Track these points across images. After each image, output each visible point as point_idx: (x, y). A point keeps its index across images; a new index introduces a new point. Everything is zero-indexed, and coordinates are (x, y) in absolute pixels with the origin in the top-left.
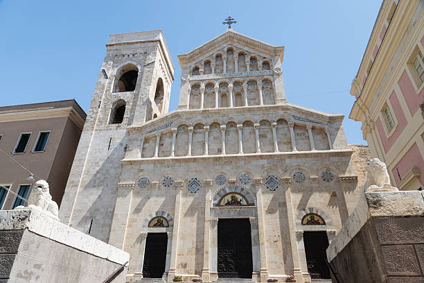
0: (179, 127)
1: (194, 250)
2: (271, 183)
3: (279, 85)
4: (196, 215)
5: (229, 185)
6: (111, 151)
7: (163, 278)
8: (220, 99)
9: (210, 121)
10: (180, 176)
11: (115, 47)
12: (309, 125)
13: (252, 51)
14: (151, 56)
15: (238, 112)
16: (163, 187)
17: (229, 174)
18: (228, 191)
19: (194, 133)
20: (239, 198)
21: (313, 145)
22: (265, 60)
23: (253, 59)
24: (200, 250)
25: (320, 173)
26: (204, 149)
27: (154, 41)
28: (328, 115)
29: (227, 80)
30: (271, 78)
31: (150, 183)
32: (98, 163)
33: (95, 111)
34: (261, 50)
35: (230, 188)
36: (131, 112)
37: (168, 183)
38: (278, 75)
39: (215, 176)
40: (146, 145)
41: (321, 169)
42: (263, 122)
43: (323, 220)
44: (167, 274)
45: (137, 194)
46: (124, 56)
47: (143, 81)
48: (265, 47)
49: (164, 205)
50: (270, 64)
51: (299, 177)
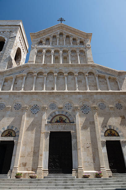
0: (27, 74)
1: (32, 152)
2: (85, 110)
3: (89, 54)
4: (35, 128)
5: (58, 110)
7: (8, 174)
8: (54, 59)
9: (48, 71)
10: (26, 103)
12: (107, 76)
13: (74, 35)
14: (14, 34)
15: (65, 66)
16: (14, 110)
17: (58, 103)
18: (57, 113)
19: (37, 78)
20: (64, 118)
21: (109, 88)
22: (81, 40)
23: (74, 40)
24: (36, 153)
25: (115, 104)
26: (43, 88)
27: (17, 26)
28: (118, 71)
29: (59, 49)
30: (84, 50)
31: (6, 107)
34: (79, 35)
35: (59, 111)
37: (18, 107)
38: (89, 48)
39: (49, 104)
40: (6, 83)
41: (115, 101)
42: (80, 73)
43: (117, 133)
44: (11, 171)
47: (8, 46)
48: (81, 33)
49: (13, 122)
50: (84, 42)
51: (102, 106)
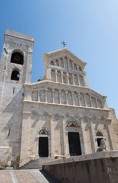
1: (60, 145)
2: (86, 119)
3: (85, 79)
4: (59, 130)
6: (15, 95)
7: (49, 157)
10: (51, 112)
11: (10, 37)
12: (97, 98)
13: (75, 61)
14: (30, 49)
16: (44, 116)
17: (70, 113)
18: (71, 121)
19: (55, 93)
20: (75, 124)
21: (97, 106)
22: (80, 66)
23: (75, 65)
24: (62, 145)
25: (101, 117)
27: (31, 42)
28: (103, 95)
29: (66, 72)
30: (82, 75)
31: (38, 114)
32: (8, 100)
33: (3, 71)
34: (78, 62)
35: (71, 119)
36: (23, 76)
37: (46, 114)
41: (101, 115)
44: (51, 155)
45: (32, 118)
46: (15, 44)
47: (28, 61)
48: (80, 61)
49: (45, 124)
50: (82, 69)
51: (94, 118)
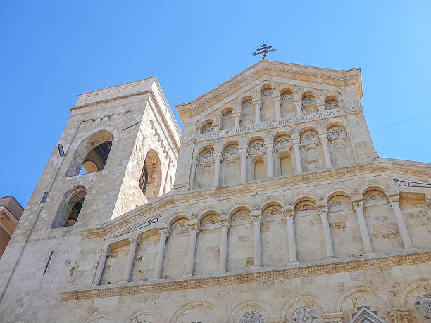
0: (171, 225)
6: (48, 275)
8: (251, 167)
9: (231, 206)
11: (83, 110)
13: (305, 84)
14: (135, 116)
17: (269, 308)
19: (201, 231)
27: (143, 93)
33: (35, 208)
34: (319, 80)
38: (356, 114)
39: (241, 315)
40: (111, 261)
42: (335, 199)
46: (94, 120)
48: (325, 75)
50: (339, 99)
